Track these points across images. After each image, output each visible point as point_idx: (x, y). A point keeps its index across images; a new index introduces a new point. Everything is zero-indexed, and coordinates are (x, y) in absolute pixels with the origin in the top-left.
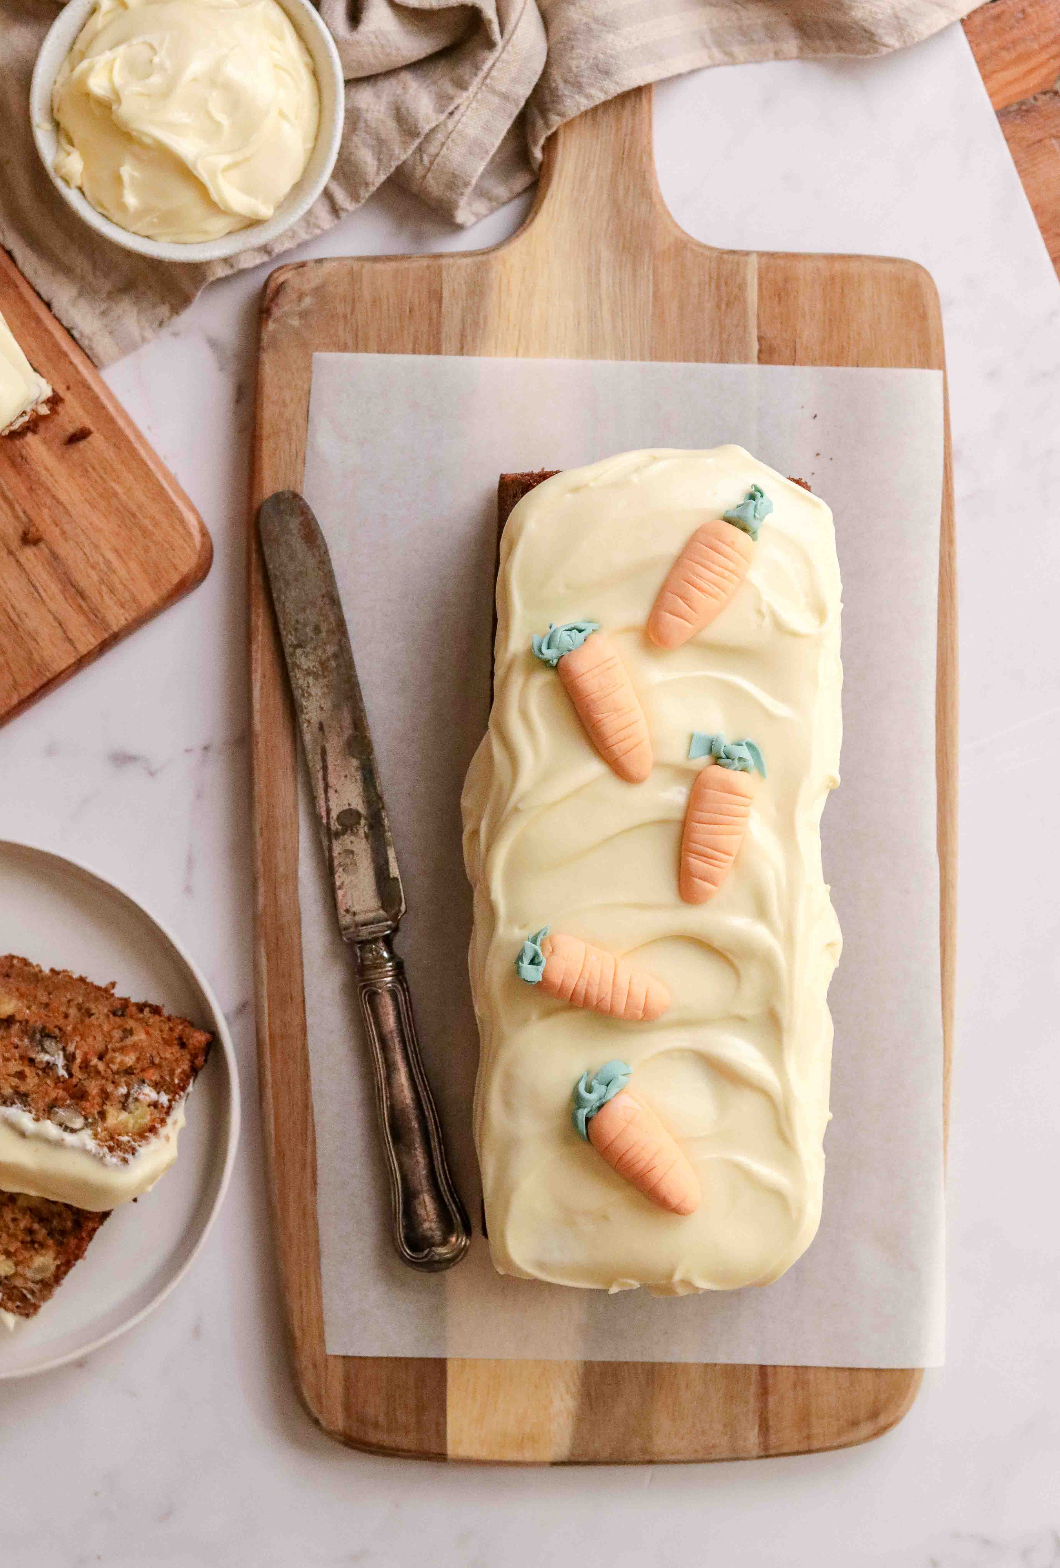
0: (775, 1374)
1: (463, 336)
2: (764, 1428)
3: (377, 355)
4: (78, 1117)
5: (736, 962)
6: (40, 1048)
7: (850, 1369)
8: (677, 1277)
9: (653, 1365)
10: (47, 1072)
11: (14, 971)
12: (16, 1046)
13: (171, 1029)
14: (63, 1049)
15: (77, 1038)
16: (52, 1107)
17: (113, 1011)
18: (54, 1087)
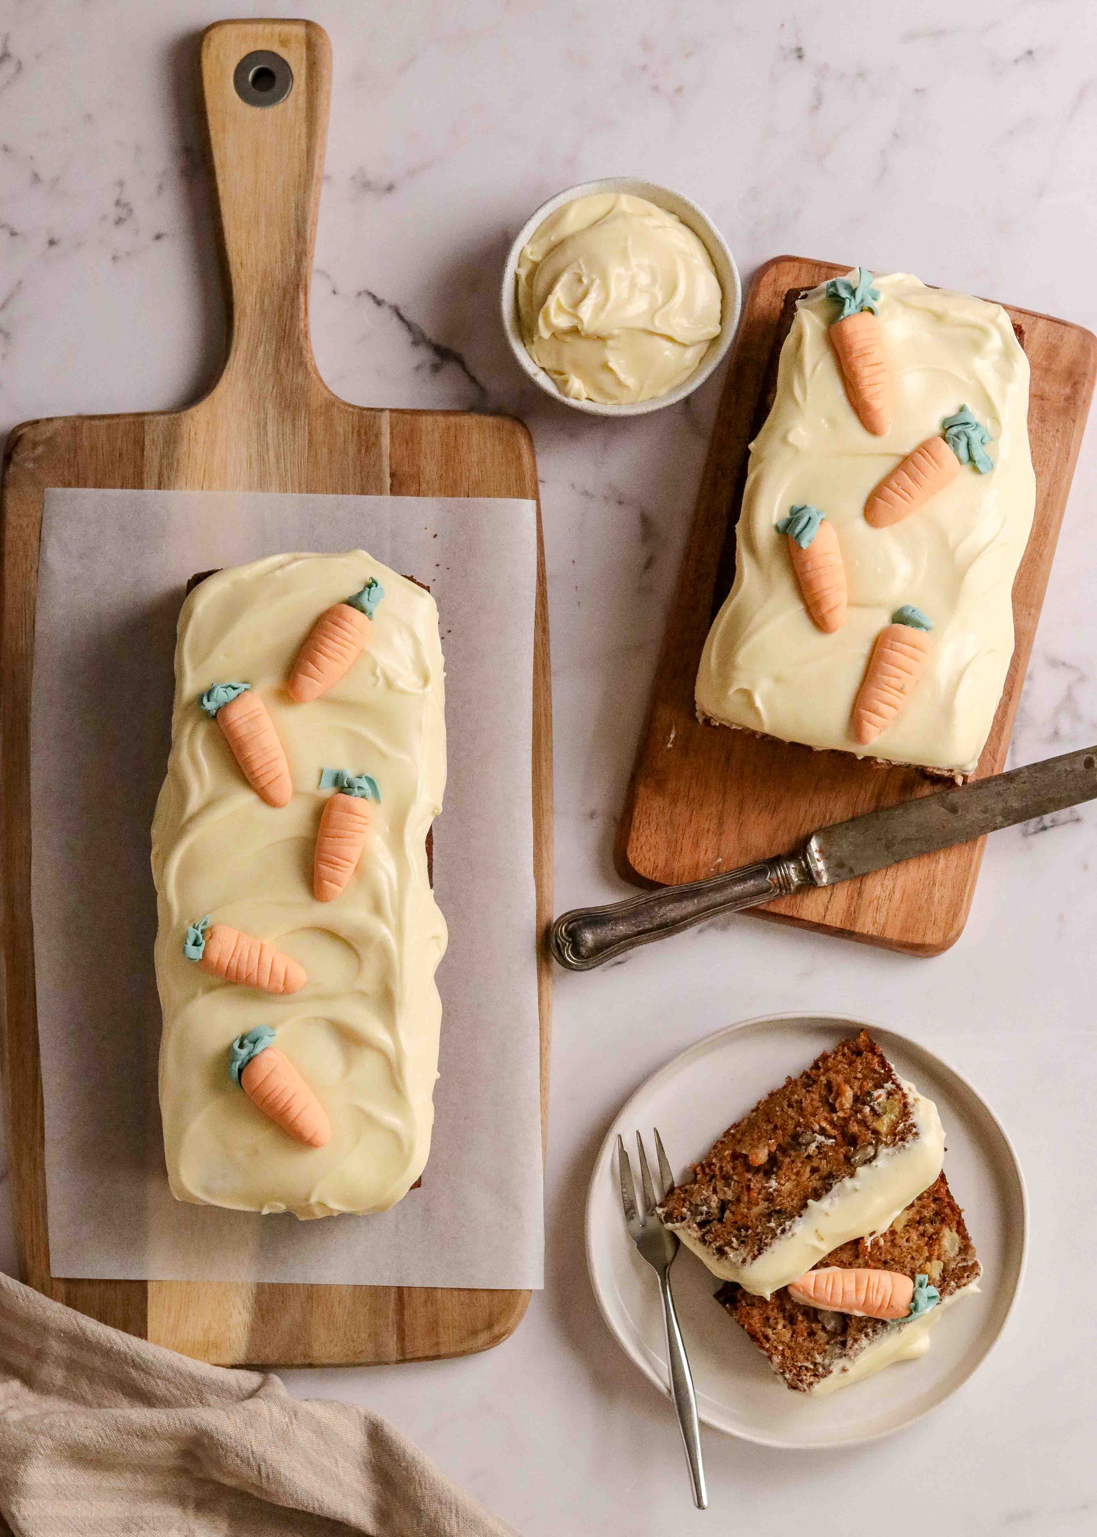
0: (410, 1295)
1: (160, 475)
2: (402, 1338)
3: (93, 490)
4: (866, 1149)
5: (356, 946)
6: (803, 1147)
7: (469, 1290)
8: (313, 1200)
9: (312, 1285)
10: (824, 1151)
11: (739, 1136)
12: (793, 1162)
13: (844, 1055)
14: (814, 1132)
15: (812, 1119)
16: (849, 1161)
17: (806, 1086)
18: (837, 1153)
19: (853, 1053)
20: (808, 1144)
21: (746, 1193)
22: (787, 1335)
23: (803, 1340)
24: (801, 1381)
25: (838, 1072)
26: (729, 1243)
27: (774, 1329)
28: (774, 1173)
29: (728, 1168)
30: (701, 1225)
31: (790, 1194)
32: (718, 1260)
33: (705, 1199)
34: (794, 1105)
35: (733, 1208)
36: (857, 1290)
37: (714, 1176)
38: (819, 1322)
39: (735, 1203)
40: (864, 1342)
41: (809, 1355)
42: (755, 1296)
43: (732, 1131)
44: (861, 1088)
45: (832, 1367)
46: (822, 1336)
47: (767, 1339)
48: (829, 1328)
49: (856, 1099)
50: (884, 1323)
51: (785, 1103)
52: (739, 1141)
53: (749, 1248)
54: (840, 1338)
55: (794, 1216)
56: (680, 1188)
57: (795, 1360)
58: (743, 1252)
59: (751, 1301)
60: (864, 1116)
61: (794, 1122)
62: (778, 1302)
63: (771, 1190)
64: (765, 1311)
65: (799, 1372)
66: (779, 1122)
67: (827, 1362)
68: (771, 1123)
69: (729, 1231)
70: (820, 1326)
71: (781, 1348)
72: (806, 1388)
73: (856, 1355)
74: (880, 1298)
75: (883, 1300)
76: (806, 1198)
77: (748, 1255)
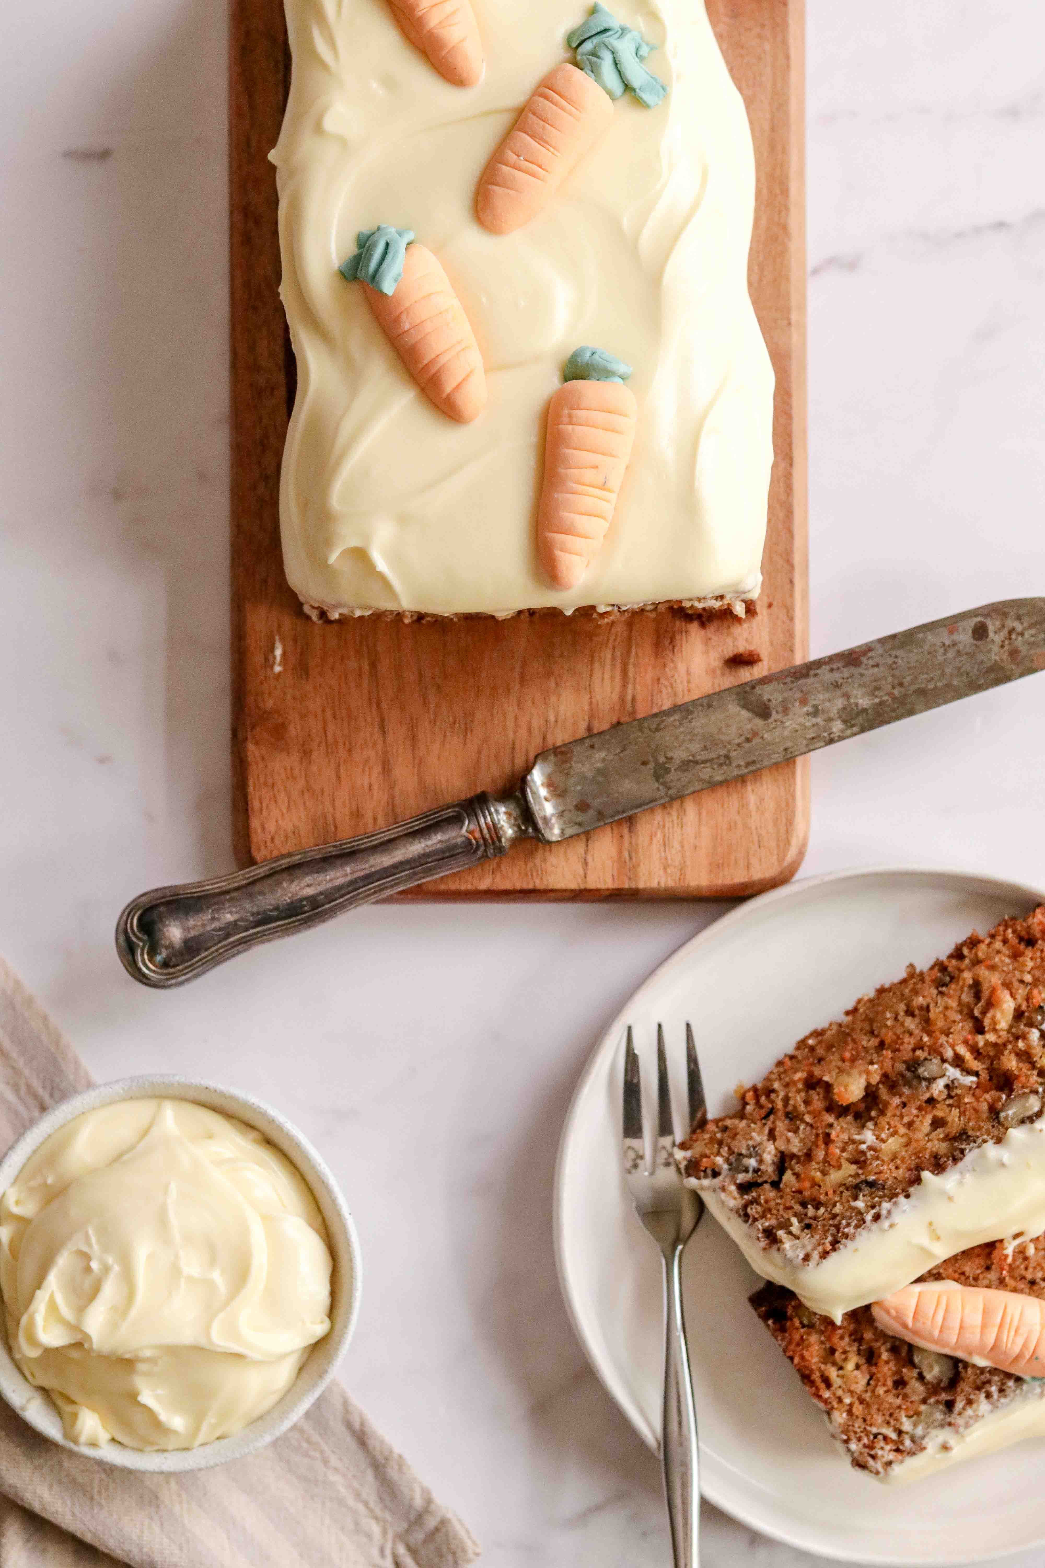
4: (1027, 1100)
6: (924, 1084)
10: (957, 1095)
11: (820, 1051)
12: (904, 1105)
13: (1005, 941)
14: (944, 1061)
15: (943, 1039)
16: (998, 1117)
17: (939, 984)
18: (977, 1099)
19: (1021, 939)
20: (931, 1080)
21: (823, 1146)
22: (860, 1380)
23: (886, 1392)
24: (874, 1457)
25: (993, 968)
26: (786, 1225)
27: (841, 1368)
28: (871, 1119)
29: (797, 1099)
30: (744, 1188)
31: (893, 1159)
32: (764, 1249)
33: (754, 1147)
34: (917, 1012)
35: (798, 1168)
36: (984, 1326)
37: (772, 1111)
38: (913, 1365)
39: (802, 1159)
40: (983, 1406)
41: (891, 1416)
42: (815, 1314)
43: (811, 1042)
44: (1028, 999)
45: (926, 1440)
46: (916, 1389)
47: (828, 1384)
48: (929, 1377)
49: (1019, 1015)
50: (1019, 1380)
51: (902, 1007)
52: (820, 1060)
53: (817, 1237)
54: (944, 1396)
55: (896, 1195)
56: (716, 1121)
57: (868, 1422)
58: (808, 1242)
59: (809, 1321)
60: (1029, 1046)
61: (912, 1041)
62: (852, 1327)
63: (863, 1147)
64: (829, 1339)
65: (873, 1442)
66: (889, 1037)
67: (919, 1431)
68: (877, 1036)
69: (788, 1204)
70: (915, 1373)
71: (847, 1401)
72: (881, 1469)
73: (967, 1426)
74: (1020, 1342)
75: (1025, 1346)
76: (919, 1168)
77: (814, 1249)
